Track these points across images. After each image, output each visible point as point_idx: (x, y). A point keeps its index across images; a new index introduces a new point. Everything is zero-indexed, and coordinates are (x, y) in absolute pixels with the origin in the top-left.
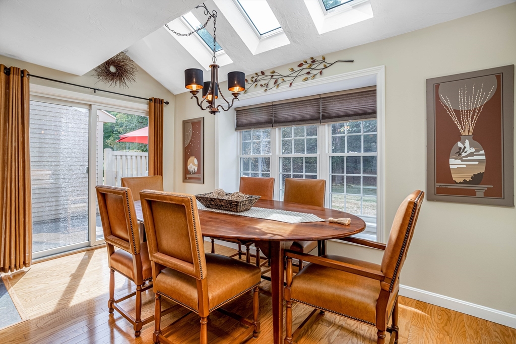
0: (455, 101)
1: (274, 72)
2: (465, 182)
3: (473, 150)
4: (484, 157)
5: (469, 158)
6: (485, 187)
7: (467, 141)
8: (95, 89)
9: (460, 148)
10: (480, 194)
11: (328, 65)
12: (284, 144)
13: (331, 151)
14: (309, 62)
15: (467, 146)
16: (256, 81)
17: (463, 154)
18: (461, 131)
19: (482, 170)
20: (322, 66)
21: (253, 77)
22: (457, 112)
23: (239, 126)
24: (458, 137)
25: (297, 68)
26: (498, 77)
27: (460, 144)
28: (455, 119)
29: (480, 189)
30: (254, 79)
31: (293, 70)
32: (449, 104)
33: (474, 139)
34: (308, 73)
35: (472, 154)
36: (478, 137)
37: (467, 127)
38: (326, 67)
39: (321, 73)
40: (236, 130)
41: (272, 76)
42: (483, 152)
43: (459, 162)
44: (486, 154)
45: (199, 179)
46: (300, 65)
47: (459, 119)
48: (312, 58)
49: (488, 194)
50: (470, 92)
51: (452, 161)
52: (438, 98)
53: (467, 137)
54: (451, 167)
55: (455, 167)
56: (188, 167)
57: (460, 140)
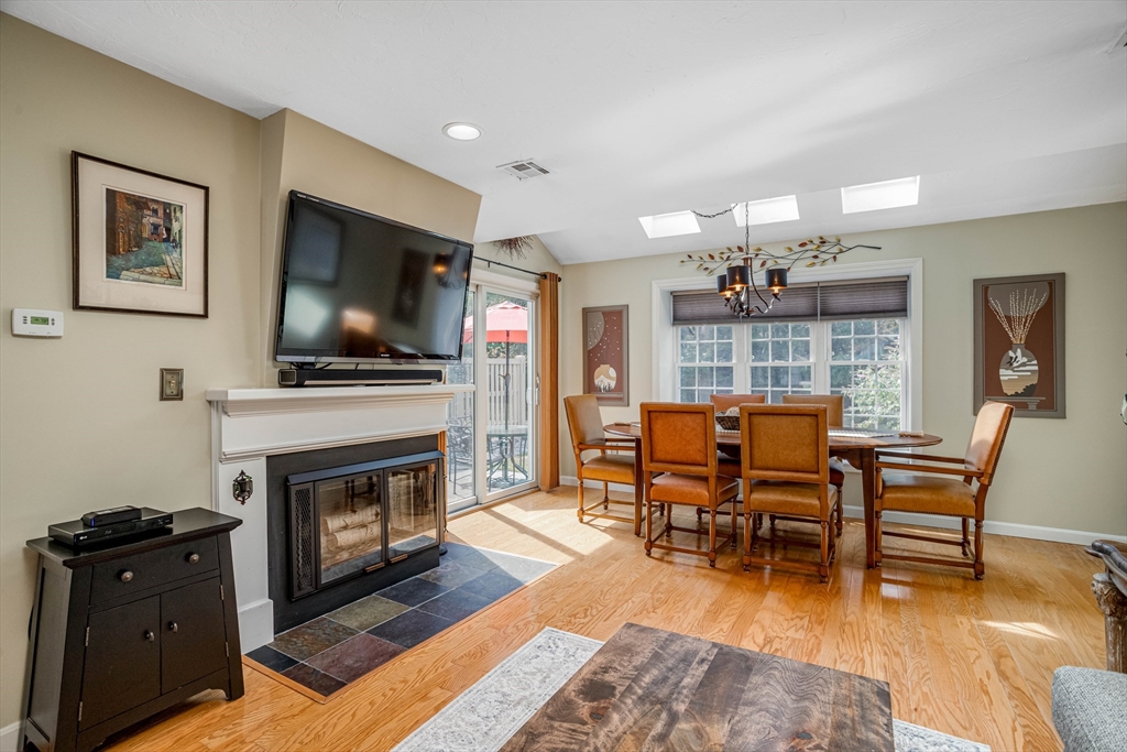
0: (1006, 307)
1: (760, 250)
2: (1017, 394)
3: (1025, 360)
4: (1036, 368)
5: (1021, 369)
6: (1037, 399)
7: (1019, 350)
8: (489, 262)
9: (1011, 358)
10: (1032, 407)
11: (844, 249)
12: (756, 347)
13: (830, 358)
14: (817, 242)
15: (1019, 355)
16: (728, 258)
17: (1015, 364)
18: (1013, 339)
19: (1035, 382)
20: (836, 250)
21: (722, 253)
22: (1009, 319)
23: (677, 320)
24: (1010, 346)
25: (796, 248)
26: (1050, 284)
27: (1011, 354)
28: (1006, 326)
29: (1033, 402)
30: (725, 257)
31: (790, 249)
32: (999, 309)
33: (1026, 348)
34: (816, 257)
35: (1024, 364)
36: (1031, 346)
37: (1019, 335)
38: (841, 252)
39: (835, 257)
40: (674, 324)
41: (757, 255)
42: (1035, 362)
43: (1010, 372)
44: (1038, 365)
45: (621, 399)
46: (802, 245)
47: (1010, 326)
48: (821, 238)
49: (1040, 406)
50: (1021, 299)
51: (1002, 372)
52: (987, 301)
53: (1019, 346)
54: (1002, 378)
55: (1006, 378)
56: (596, 382)
57: (1011, 349)
